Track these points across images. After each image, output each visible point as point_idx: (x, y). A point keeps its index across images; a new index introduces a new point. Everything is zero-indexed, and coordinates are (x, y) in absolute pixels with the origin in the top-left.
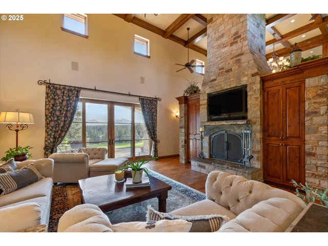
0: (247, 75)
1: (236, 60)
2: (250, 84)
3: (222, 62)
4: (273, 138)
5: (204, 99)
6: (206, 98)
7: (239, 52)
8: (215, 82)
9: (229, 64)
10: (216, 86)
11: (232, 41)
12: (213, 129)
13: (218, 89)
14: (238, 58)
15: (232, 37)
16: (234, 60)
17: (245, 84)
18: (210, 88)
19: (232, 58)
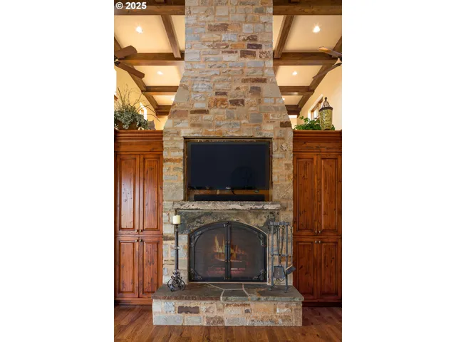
0: (272, 122)
1: (252, 88)
2: (278, 138)
3: (223, 81)
4: (304, 233)
5: (176, 149)
6: (181, 146)
7: (258, 74)
8: (205, 117)
9: (238, 88)
10: (210, 126)
11: (245, 48)
12: (199, 217)
13: (212, 132)
14: (256, 85)
15: (244, 40)
16: (249, 85)
17: (267, 136)
18: (193, 125)
19: (245, 81)
